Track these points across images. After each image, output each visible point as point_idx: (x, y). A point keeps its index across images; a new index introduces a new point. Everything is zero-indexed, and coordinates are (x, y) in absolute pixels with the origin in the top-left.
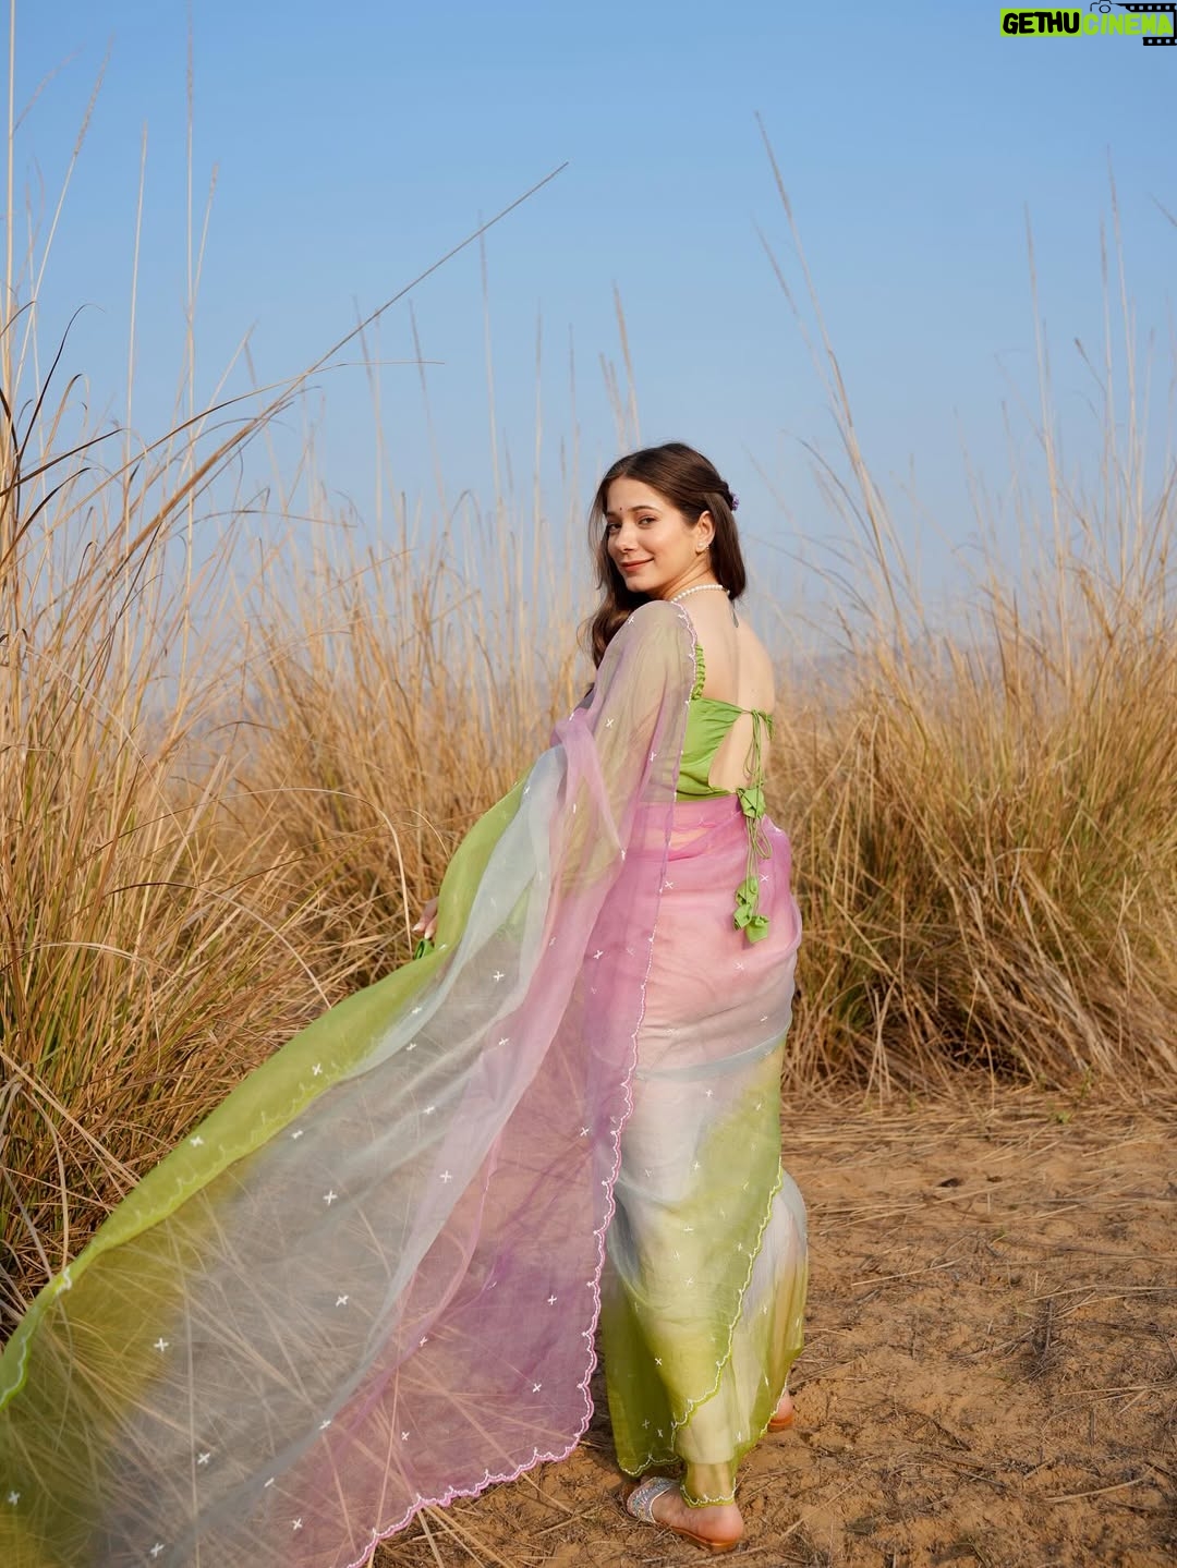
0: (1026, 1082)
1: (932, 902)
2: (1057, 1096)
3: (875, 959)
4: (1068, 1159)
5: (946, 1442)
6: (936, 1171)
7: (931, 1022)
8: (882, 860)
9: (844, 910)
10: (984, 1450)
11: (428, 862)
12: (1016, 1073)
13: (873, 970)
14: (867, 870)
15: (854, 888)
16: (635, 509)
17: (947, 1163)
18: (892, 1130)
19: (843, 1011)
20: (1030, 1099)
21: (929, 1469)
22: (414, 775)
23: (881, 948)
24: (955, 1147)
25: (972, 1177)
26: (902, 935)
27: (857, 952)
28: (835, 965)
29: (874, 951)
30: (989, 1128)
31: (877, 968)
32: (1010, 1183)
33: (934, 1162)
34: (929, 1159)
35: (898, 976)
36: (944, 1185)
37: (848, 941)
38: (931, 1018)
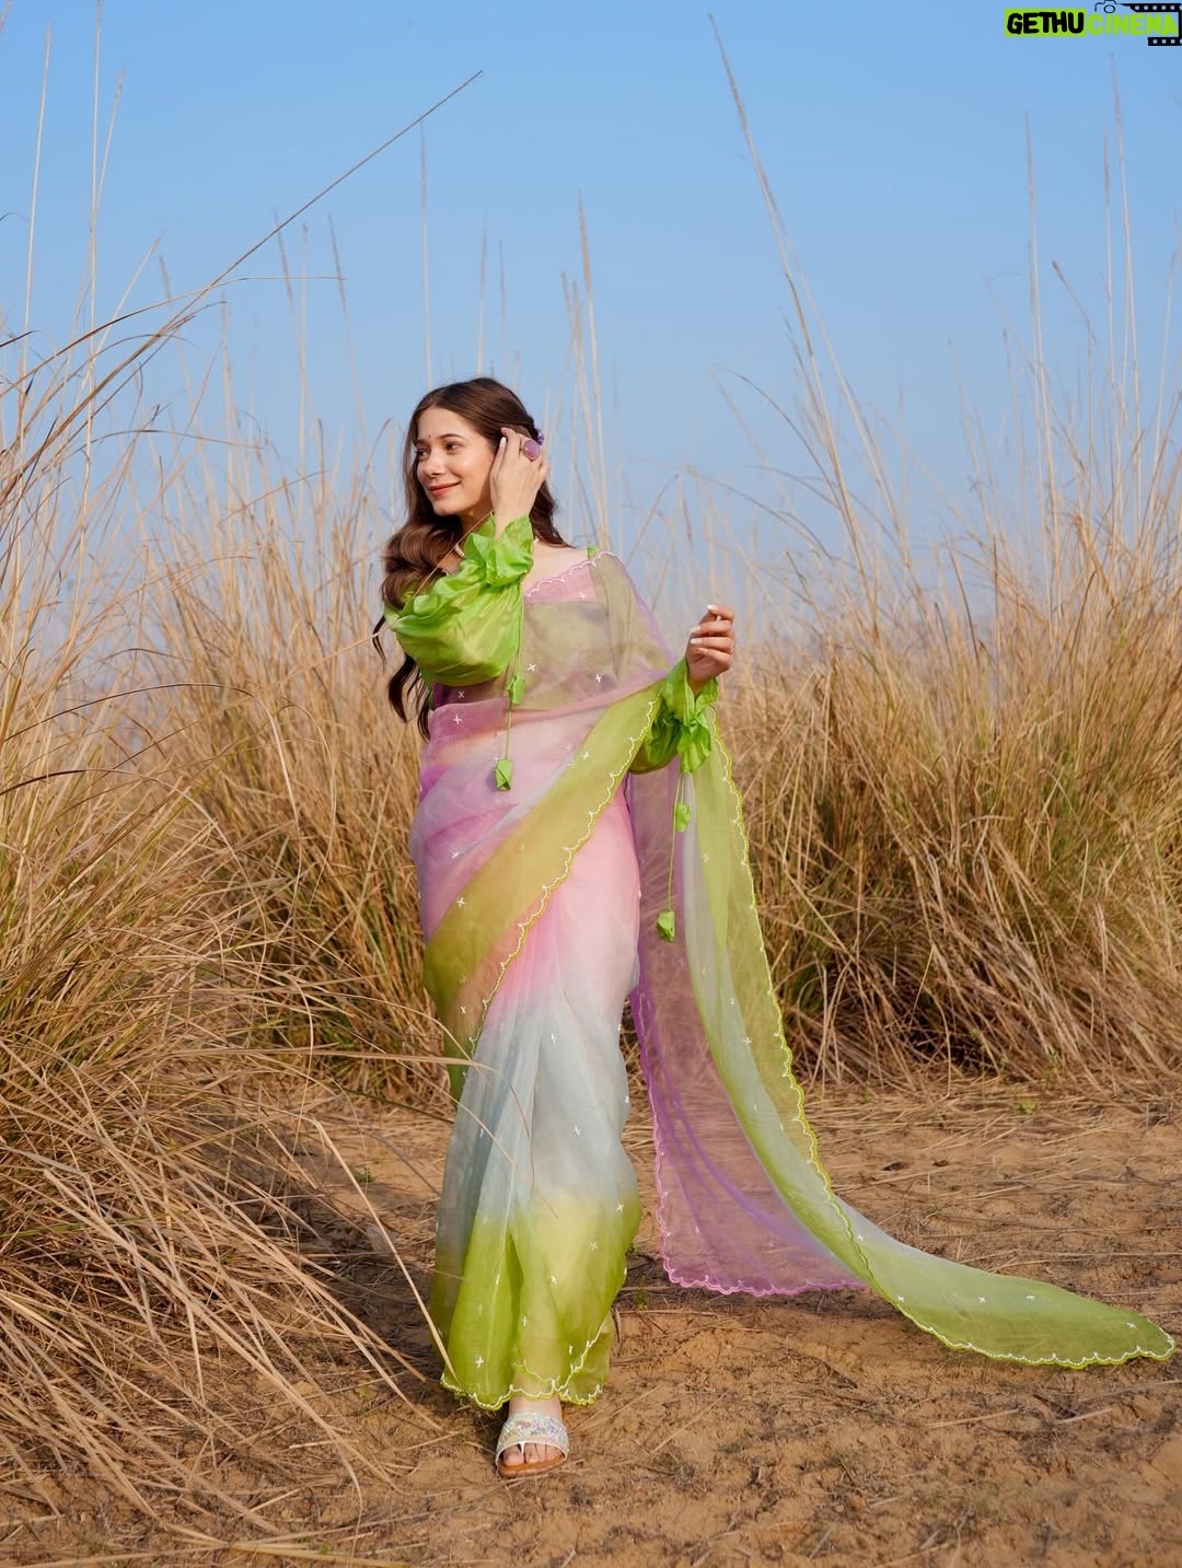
0: (992, 1073)
1: (895, 876)
2: (1025, 1087)
3: (831, 937)
4: (1025, 1146)
5: (835, 1382)
6: (882, 1157)
7: (889, 1006)
8: (841, 828)
9: (798, 884)
10: (872, 1388)
11: (341, 822)
12: (982, 1064)
13: (829, 948)
14: (825, 841)
15: (807, 858)
16: (443, 437)
17: (894, 1149)
18: (840, 1119)
19: (795, 994)
20: (995, 1089)
21: (811, 1403)
22: (328, 727)
23: (838, 924)
24: (906, 1135)
25: (917, 1163)
26: (859, 909)
27: (811, 929)
28: (787, 943)
29: (830, 930)
30: (944, 1117)
31: (831, 945)
32: (957, 1167)
33: (881, 1148)
34: (875, 1146)
35: (854, 955)
36: (887, 1169)
37: (802, 918)
38: (889, 1000)
